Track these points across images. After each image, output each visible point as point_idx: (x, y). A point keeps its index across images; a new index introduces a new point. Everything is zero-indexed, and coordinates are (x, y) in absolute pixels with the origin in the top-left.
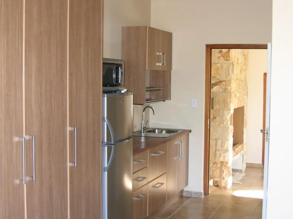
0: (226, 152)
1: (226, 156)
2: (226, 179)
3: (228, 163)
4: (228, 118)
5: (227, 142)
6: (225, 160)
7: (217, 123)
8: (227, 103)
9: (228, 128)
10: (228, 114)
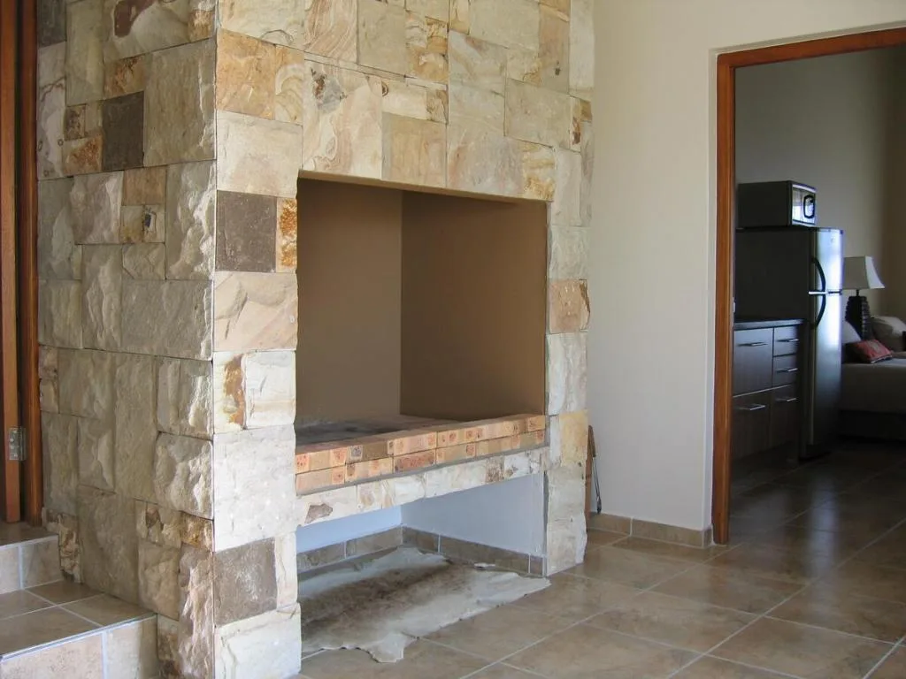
0: (197, 453)
1: (197, 479)
2: (199, 633)
3: (211, 528)
4: (201, 214)
5: (200, 380)
6: (194, 503)
7: (155, 252)
8: (196, 113)
9: (205, 281)
10: (203, 185)
